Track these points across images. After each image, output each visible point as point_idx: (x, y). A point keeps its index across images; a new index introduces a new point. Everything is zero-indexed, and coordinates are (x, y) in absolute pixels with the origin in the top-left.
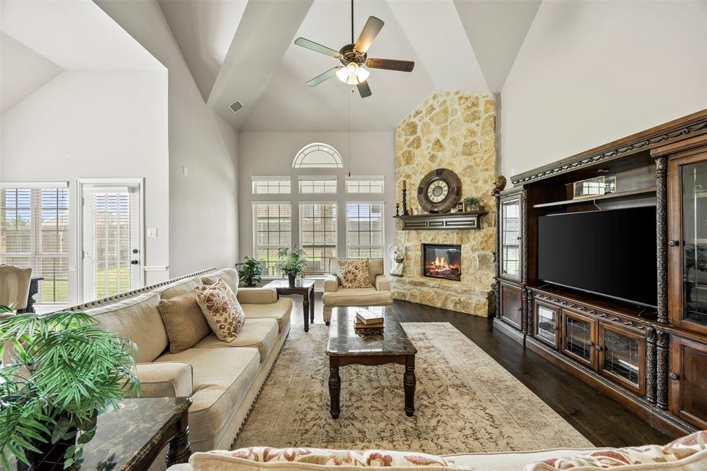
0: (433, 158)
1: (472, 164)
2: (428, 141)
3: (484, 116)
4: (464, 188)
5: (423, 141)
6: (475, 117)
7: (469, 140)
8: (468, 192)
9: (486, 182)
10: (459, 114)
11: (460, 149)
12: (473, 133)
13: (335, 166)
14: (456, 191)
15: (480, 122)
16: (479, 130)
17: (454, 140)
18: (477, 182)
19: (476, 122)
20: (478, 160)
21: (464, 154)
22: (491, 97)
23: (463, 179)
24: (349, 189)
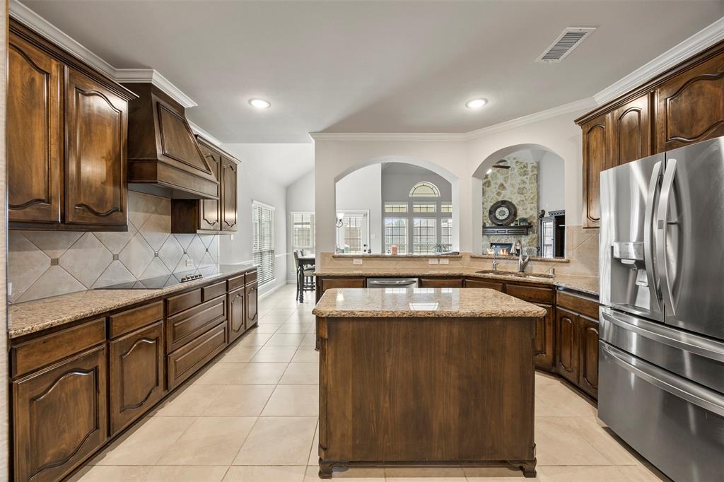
0: (499, 194)
1: (524, 199)
2: (496, 184)
3: (531, 174)
4: (519, 212)
5: (492, 183)
6: (525, 173)
7: (522, 186)
8: (521, 214)
9: (531, 209)
10: (516, 171)
11: (516, 190)
12: (524, 182)
13: (434, 196)
14: (513, 213)
15: (528, 177)
16: (527, 181)
17: (512, 185)
18: (526, 209)
19: (526, 176)
20: (527, 197)
21: (519, 193)
22: (535, 165)
23: (517, 207)
24: (442, 209)
